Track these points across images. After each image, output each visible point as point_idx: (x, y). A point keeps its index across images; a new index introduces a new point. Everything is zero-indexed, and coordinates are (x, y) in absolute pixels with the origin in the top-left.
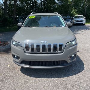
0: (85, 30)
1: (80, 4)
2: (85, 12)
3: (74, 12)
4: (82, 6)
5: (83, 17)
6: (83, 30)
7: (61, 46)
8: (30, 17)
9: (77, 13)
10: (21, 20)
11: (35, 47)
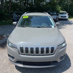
0: (69, 25)
1: (64, 2)
2: (68, 9)
3: (60, 9)
4: (66, 4)
5: (66, 13)
6: (67, 25)
7: (53, 49)
8: (24, 17)
9: (62, 10)
10: (15, 15)
11: (29, 49)
